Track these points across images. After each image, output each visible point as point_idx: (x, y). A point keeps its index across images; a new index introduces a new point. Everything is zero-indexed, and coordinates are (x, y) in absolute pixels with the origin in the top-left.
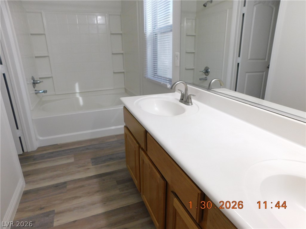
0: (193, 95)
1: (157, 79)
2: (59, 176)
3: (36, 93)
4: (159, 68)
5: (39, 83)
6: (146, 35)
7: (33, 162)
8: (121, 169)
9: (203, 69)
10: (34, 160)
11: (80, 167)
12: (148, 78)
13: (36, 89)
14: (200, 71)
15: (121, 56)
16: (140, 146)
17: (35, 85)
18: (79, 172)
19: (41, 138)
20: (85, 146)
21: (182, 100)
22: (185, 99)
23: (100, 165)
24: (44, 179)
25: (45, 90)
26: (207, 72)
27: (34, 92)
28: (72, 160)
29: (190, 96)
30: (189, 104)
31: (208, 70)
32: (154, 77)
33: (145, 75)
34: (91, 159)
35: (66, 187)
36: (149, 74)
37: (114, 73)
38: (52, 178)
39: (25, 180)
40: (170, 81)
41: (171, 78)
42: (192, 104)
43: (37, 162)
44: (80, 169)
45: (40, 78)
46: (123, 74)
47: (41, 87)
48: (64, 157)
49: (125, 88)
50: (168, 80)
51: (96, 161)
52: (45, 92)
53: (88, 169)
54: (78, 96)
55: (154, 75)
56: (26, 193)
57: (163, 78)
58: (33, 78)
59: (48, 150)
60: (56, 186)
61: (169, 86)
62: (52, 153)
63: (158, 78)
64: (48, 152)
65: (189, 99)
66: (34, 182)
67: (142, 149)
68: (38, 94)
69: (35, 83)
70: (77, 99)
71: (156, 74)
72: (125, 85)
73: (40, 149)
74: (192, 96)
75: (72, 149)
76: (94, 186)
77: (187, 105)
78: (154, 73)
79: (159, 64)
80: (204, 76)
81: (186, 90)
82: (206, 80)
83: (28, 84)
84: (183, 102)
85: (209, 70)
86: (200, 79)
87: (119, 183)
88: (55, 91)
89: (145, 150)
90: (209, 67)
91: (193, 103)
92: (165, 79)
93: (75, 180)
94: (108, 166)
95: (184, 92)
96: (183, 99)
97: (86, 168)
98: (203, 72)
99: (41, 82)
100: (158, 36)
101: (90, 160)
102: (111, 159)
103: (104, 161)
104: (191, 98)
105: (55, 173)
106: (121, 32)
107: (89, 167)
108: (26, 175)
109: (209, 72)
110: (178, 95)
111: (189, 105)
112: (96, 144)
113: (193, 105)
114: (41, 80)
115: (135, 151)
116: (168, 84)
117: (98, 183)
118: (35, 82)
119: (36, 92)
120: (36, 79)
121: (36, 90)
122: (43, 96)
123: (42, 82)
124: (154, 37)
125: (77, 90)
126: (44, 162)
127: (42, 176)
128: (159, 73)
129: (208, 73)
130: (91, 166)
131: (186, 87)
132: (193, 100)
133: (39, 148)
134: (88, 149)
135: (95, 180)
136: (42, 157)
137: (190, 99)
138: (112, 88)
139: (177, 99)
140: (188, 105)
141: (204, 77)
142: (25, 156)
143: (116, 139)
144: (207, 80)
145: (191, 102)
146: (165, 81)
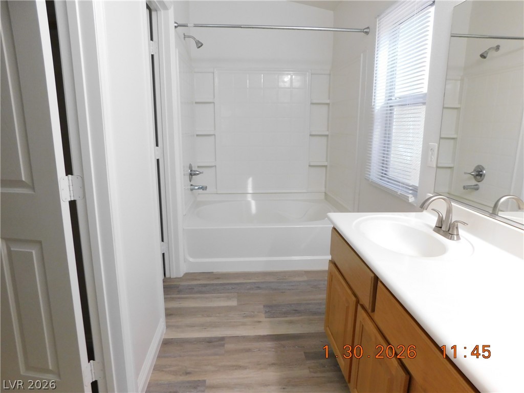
0: (464, 223)
1: (386, 183)
2: (214, 325)
3: (192, 190)
4: (391, 165)
5: (198, 174)
6: (373, 108)
7: (178, 296)
8: (312, 333)
9: (471, 169)
10: (179, 292)
11: (246, 317)
12: (372, 181)
13: (192, 183)
14: (465, 173)
15: (324, 139)
16: (358, 302)
17: (192, 178)
18: (244, 324)
19: (191, 260)
20: (255, 283)
21: (439, 228)
22: (446, 228)
23: (277, 319)
24: (192, 326)
25: (204, 185)
26: (481, 175)
27: (189, 187)
28: (233, 303)
29: (456, 224)
30: (454, 237)
31: (481, 171)
32: (381, 179)
33: (367, 175)
34: (264, 306)
35: (223, 345)
36: (374, 173)
37: (310, 166)
38: (204, 326)
39: (167, 322)
40: (415, 190)
41: (417, 184)
42: (458, 238)
43: (183, 296)
44: (245, 320)
45: (198, 167)
46: (324, 168)
47: (198, 180)
48: (222, 294)
49: (325, 193)
50: (411, 188)
51: (273, 310)
52: (204, 188)
53: (260, 322)
54: (249, 198)
55: (382, 176)
56: (166, 343)
57: (401, 184)
58: (190, 167)
59: (199, 280)
60: (210, 341)
61: (411, 199)
62: (205, 285)
63: (388, 182)
64: (199, 282)
65: (453, 229)
66: (178, 327)
67: (363, 307)
68: (194, 191)
69: (192, 175)
70: (248, 204)
71: (385, 174)
72: (325, 187)
73: (189, 276)
74: (459, 225)
75: (235, 284)
76: (267, 354)
77: (448, 238)
78: (382, 173)
79: (392, 159)
80: (473, 182)
81: (449, 211)
82: (477, 189)
83: (184, 175)
84: (442, 232)
85: (484, 172)
86: (464, 188)
87: (309, 356)
88: (216, 188)
89: (369, 311)
90: (484, 166)
91: (461, 237)
92: (406, 186)
93: (238, 336)
94: (291, 322)
95: (444, 214)
96: (441, 227)
97: (256, 319)
98: (472, 175)
99: (200, 173)
100: (395, 110)
101: (262, 307)
102: (296, 312)
103: (286, 314)
104: (457, 228)
105: (209, 319)
106: (328, 101)
107: (260, 320)
108: (169, 314)
109: (484, 175)
110: (432, 219)
111: (453, 240)
112: (273, 282)
113: (460, 241)
114: (201, 170)
115: (348, 308)
116: (410, 196)
117: (273, 350)
118: (192, 172)
119: (193, 187)
120: (193, 169)
121: (191, 185)
122: (199, 194)
123: (202, 173)
124: (387, 110)
125: (250, 190)
126: (193, 298)
127: (189, 320)
128: (391, 174)
129: (482, 177)
130: (262, 318)
131: (450, 207)
132: (461, 232)
133: (186, 274)
134: (258, 288)
135: (269, 344)
136: (191, 290)
137: (455, 229)
138: (305, 191)
139: (430, 227)
140: (451, 239)
141: (473, 184)
142: (167, 284)
143: (305, 278)
144: (478, 191)
145: (458, 235)
146: (404, 189)
